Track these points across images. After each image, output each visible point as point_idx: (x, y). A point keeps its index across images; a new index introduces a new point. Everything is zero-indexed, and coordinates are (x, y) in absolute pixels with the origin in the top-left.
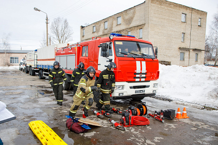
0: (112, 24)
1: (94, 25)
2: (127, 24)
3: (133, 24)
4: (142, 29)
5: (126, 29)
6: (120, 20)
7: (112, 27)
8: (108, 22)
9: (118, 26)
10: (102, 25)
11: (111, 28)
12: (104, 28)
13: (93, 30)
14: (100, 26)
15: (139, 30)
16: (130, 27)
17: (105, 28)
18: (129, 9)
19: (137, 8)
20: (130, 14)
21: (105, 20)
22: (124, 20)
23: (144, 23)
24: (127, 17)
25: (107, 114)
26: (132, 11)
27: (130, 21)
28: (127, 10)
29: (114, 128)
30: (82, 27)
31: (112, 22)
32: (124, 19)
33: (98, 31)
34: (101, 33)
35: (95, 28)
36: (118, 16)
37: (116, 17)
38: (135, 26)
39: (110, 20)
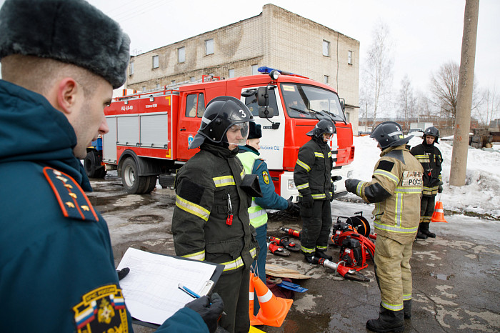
0: (196, 53)
1: (155, 54)
2: (226, 55)
3: (238, 56)
5: (224, 64)
6: (211, 46)
7: (195, 60)
8: (185, 48)
9: (209, 58)
10: (173, 54)
11: (193, 62)
12: (176, 60)
13: (153, 63)
14: (168, 55)
15: (250, 66)
16: (232, 61)
17: (180, 61)
18: (230, 25)
19: (245, 25)
20: (232, 36)
21: (180, 45)
22: (220, 46)
23: (260, 55)
24: (226, 41)
25: (289, 246)
26: (235, 29)
27: (232, 48)
28: (226, 26)
29: (340, 279)
31: (196, 48)
32: (219, 44)
33: (163, 66)
34: (170, 70)
35: (156, 60)
36: (206, 37)
37: (202, 39)
38: (243, 59)
39: (191, 46)
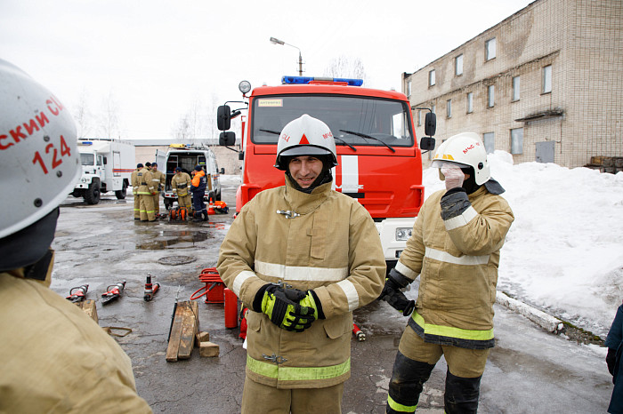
0: (475, 61)
1: (432, 68)
2: (510, 56)
3: (527, 55)
4: (550, 67)
5: (507, 71)
6: (494, 48)
7: (474, 69)
8: (464, 56)
9: (489, 65)
10: (450, 65)
11: (471, 72)
12: (454, 73)
13: (430, 80)
14: (445, 68)
15: (541, 69)
16: (517, 64)
17: (459, 73)
18: (516, 14)
19: (536, 9)
20: (519, 28)
21: (457, 53)
22: (503, 46)
23: (556, 49)
24: (510, 38)
26: (523, 17)
27: (517, 47)
28: (511, 16)
30: (406, 75)
31: (474, 55)
32: (502, 44)
33: (440, 82)
34: (447, 88)
35: (433, 75)
36: (488, 36)
37: (482, 40)
38: (532, 59)
39: (470, 51)
